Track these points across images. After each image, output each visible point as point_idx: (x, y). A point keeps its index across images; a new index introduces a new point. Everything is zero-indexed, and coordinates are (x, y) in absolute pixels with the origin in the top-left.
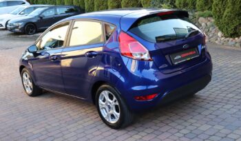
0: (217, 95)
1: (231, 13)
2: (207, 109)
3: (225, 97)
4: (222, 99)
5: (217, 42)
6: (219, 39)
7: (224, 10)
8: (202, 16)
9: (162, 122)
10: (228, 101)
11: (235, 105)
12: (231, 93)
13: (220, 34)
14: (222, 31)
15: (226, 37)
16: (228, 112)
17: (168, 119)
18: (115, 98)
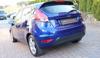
0: (89, 42)
1: (99, 10)
2: (83, 48)
3: (93, 43)
4: (91, 44)
5: (94, 23)
6: (95, 22)
7: (97, 10)
8: (89, 14)
9: (58, 54)
10: (94, 45)
11: (97, 47)
12: (96, 41)
13: (95, 20)
14: (96, 18)
15: (98, 21)
16: (93, 50)
17: (62, 53)
18: (34, 42)
